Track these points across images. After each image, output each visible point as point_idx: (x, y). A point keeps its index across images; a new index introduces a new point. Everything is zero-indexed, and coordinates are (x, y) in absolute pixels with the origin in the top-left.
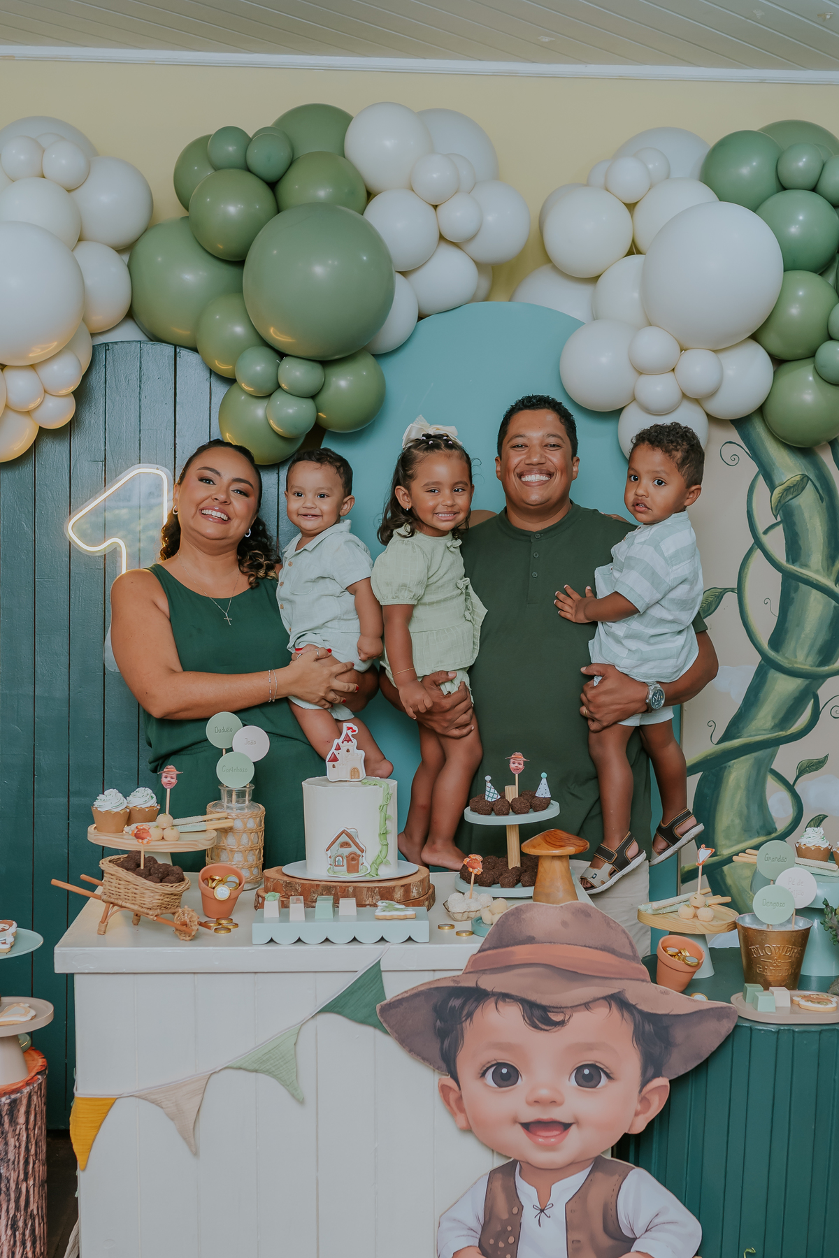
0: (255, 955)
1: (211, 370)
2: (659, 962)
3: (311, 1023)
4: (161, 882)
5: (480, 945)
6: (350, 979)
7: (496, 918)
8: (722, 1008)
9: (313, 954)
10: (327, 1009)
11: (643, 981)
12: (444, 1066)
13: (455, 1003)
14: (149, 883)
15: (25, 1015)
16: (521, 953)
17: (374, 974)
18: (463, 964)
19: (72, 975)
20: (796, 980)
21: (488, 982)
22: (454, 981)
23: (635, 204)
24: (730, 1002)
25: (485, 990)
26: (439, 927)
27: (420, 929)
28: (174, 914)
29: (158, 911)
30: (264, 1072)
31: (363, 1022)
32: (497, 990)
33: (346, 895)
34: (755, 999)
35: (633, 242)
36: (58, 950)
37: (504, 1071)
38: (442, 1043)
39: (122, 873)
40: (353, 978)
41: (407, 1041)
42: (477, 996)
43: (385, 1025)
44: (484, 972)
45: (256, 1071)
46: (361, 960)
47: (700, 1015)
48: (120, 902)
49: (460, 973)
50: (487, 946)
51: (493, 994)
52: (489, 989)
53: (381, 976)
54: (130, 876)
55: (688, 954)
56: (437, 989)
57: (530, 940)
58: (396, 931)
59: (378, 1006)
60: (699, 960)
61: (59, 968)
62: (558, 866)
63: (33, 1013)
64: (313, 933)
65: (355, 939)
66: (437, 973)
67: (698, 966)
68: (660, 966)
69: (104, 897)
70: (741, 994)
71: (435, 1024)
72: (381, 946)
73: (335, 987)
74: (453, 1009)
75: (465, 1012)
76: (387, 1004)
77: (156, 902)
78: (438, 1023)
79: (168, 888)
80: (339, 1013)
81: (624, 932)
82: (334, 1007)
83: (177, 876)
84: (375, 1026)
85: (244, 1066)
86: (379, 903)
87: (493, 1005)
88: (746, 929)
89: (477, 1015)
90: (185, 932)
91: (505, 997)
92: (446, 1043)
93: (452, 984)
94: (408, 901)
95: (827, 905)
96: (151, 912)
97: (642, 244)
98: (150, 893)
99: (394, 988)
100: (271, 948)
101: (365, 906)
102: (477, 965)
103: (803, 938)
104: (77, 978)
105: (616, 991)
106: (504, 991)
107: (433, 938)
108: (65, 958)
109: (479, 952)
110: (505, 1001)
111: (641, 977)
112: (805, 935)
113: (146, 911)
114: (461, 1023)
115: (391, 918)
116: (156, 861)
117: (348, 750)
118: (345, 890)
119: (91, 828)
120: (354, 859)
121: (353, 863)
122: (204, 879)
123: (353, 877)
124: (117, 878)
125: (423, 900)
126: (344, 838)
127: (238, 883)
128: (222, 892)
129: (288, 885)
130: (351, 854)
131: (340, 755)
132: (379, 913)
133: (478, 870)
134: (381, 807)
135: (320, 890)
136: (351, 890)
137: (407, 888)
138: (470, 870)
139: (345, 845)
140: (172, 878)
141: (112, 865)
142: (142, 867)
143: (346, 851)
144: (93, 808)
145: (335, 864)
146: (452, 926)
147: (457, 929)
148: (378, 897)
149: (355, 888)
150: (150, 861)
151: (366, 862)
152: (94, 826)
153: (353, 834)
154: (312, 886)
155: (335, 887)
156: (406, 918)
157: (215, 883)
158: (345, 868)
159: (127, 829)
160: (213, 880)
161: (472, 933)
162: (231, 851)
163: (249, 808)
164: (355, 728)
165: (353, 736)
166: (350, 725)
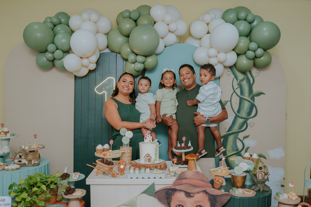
0: (128, 181)
1: (123, 58)
2: (214, 183)
3: (140, 196)
4: (109, 165)
5: (175, 179)
6: (147, 187)
7: (179, 173)
8: (227, 194)
9: (140, 181)
10: (143, 193)
11: (210, 188)
12: (168, 205)
13: (170, 192)
14: (106, 165)
15: (80, 193)
16: (184, 181)
17: (153, 185)
18: (172, 183)
19: (89, 185)
20: (243, 186)
21: (177, 187)
22: (170, 187)
23: (209, 23)
24: (229, 192)
25: (176, 189)
26: (167, 174)
27: (163, 176)
28: (111, 172)
29: (108, 171)
30: (130, 206)
31: (151, 195)
32: (179, 189)
33: (148, 168)
34: (235, 191)
35: (208, 31)
36: (87, 180)
37: (181, 206)
38: (167, 200)
39: (100, 163)
40: (149, 186)
41: (160, 200)
42: (175, 190)
43: (155, 196)
44: (176, 185)
45: (128, 206)
46: (150, 182)
47: (223, 195)
48: (100, 169)
49: (171, 185)
50: (177, 180)
51: (178, 190)
52: (177, 189)
53: (154, 186)
54: (102, 164)
55: (220, 181)
56: (166, 189)
57: (186, 178)
58: (158, 176)
59: (154, 192)
60: (223, 182)
61: (87, 183)
62: (193, 162)
63: (82, 193)
64: (140, 176)
65: (149, 178)
66: (166, 185)
67: (222, 183)
68: (214, 184)
69: (97, 168)
70: (232, 190)
71: (166, 196)
72: (155, 179)
73: (145, 188)
74: (170, 193)
75: (172, 194)
76: (156, 192)
77: (107, 169)
78: (167, 196)
79: (110, 166)
80: (146, 193)
81: (206, 177)
82: (145, 192)
84: (153, 196)
85: (126, 205)
86: (155, 169)
87: (178, 192)
88: (233, 175)
89: (175, 194)
90: (113, 176)
91: (181, 190)
92: (168, 200)
93: (169, 188)
94: (161, 169)
95: (250, 170)
96: (106, 171)
97: (210, 32)
98: (106, 167)
99: (157, 188)
100: (131, 179)
101: (151, 170)
102: (175, 184)
103: (245, 178)
104: (91, 186)
105: (204, 190)
106: (181, 189)
107: (166, 178)
108: (88, 182)
109: (175, 181)
110: (181, 191)
111: (210, 187)
112: (245, 177)
113: (105, 171)
114: (171, 196)
115: (157, 173)
116: (108, 161)
117: (149, 136)
118: (148, 166)
119: (95, 153)
120: (149, 159)
121: (149, 160)
122: (119, 164)
123: (149, 163)
124: (100, 164)
125: (164, 168)
126: (148, 155)
127: (125, 164)
128: (122, 167)
129: (136, 165)
130: (149, 158)
131: (147, 137)
132: (154, 172)
133: (176, 162)
134: (155, 149)
135: (142, 166)
136: (149, 166)
137: (161, 166)
138: (174, 162)
139: (148, 156)
140: (111, 164)
141: (98, 161)
142: (105, 162)
143: (148, 158)
144: (96, 148)
145: (146, 161)
146: (170, 174)
147: (171, 175)
148: (155, 168)
149: (150, 166)
150: (107, 160)
151: (152, 160)
152: (96, 152)
153: (149, 154)
154: (141, 165)
155: (145, 165)
156: (160, 173)
157: (120, 165)
158: (148, 161)
159: (103, 153)
160: (120, 164)
161: (174, 176)
162: (125, 157)
163: (129, 148)
164: (150, 132)
165: (150, 133)
166: (149, 131)
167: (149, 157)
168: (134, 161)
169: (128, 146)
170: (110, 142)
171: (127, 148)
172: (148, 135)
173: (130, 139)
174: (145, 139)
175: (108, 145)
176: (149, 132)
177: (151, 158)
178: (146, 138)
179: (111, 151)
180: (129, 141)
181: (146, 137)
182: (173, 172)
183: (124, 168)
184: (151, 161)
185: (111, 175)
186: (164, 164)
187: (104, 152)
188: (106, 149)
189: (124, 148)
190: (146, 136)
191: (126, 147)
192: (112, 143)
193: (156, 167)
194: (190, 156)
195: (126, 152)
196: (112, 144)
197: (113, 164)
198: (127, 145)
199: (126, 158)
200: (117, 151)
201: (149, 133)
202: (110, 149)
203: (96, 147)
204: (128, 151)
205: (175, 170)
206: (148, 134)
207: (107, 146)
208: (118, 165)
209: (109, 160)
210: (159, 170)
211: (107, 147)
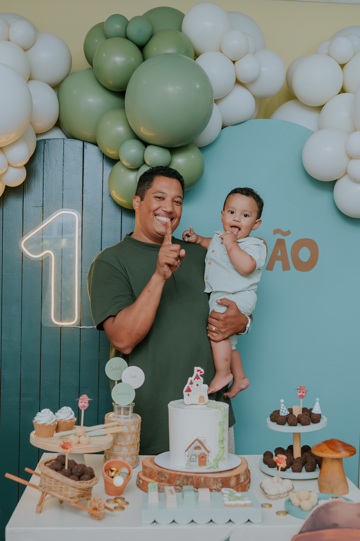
1: (103, 154)
4: (79, 479)
9: (183, 531)
14: (71, 481)
16: (329, 534)
26: (262, 506)
28: (88, 500)
29: (77, 500)
33: (201, 485)
36: (8, 529)
39: (52, 473)
50: (305, 529)
54: (58, 477)
57: (335, 526)
58: (239, 516)
62: (336, 465)
64: (183, 516)
65: (211, 521)
69: (41, 489)
72: (230, 526)
77: (76, 494)
79: (83, 484)
83: (90, 474)
90: (95, 514)
96: (72, 501)
98: (72, 487)
108: (13, 536)
109: (300, 533)
115: (236, 506)
116: (75, 464)
117: (197, 385)
118: (198, 479)
119: (33, 435)
120: (203, 457)
121: (202, 460)
122: (106, 470)
123: (202, 469)
124: (50, 477)
125: (247, 484)
126: (197, 444)
127: (128, 472)
128: (118, 481)
129: (160, 473)
130: (201, 454)
131: (193, 387)
132: (227, 502)
133: (284, 465)
134: (220, 424)
135: (182, 478)
136: (202, 479)
137: (238, 477)
138: (278, 464)
139: (197, 448)
140: (87, 476)
141: (46, 468)
142: (66, 467)
143: (198, 452)
144: (34, 421)
145: (191, 460)
146: (271, 506)
147: (275, 508)
148: (220, 485)
149: (205, 478)
150: (72, 463)
151: (211, 459)
152: (34, 432)
153: (203, 441)
154: (176, 475)
155: (192, 477)
156: (245, 505)
157: (113, 474)
158: (197, 463)
159: (55, 434)
160: (112, 471)
161: (287, 513)
162: (121, 445)
163: (132, 417)
164: (202, 370)
165: (201, 375)
166: (199, 368)
167: (203, 450)
168: (152, 461)
169: (131, 411)
170: (80, 401)
171: (126, 418)
172: (196, 382)
173: (136, 390)
174: (185, 394)
175: (70, 409)
176: (198, 371)
177: (206, 453)
178: (189, 390)
179: (80, 429)
180: (132, 396)
181: (190, 386)
182: (279, 496)
183: (125, 484)
184: (207, 462)
185: (86, 513)
186: (246, 471)
187: (61, 434)
188: (65, 422)
189: (119, 420)
190: (191, 383)
191: (122, 416)
192: (87, 405)
193: (225, 483)
194: (331, 448)
195: (125, 429)
196: (85, 408)
197: (92, 476)
198: (128, 409)
199: (125, 449)
200: (97, 429)
201: (199, 373)
202: (78, 423)
203: (35, 415)
204: (129, 429)
205: (281, 492)
206: (197, 377)
207: (68, 414)
208: (106, 475)
209: (78, 462)
210: (239, 494)
211: (68, 417)
